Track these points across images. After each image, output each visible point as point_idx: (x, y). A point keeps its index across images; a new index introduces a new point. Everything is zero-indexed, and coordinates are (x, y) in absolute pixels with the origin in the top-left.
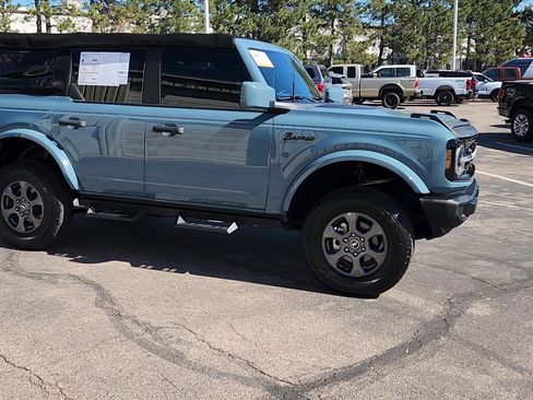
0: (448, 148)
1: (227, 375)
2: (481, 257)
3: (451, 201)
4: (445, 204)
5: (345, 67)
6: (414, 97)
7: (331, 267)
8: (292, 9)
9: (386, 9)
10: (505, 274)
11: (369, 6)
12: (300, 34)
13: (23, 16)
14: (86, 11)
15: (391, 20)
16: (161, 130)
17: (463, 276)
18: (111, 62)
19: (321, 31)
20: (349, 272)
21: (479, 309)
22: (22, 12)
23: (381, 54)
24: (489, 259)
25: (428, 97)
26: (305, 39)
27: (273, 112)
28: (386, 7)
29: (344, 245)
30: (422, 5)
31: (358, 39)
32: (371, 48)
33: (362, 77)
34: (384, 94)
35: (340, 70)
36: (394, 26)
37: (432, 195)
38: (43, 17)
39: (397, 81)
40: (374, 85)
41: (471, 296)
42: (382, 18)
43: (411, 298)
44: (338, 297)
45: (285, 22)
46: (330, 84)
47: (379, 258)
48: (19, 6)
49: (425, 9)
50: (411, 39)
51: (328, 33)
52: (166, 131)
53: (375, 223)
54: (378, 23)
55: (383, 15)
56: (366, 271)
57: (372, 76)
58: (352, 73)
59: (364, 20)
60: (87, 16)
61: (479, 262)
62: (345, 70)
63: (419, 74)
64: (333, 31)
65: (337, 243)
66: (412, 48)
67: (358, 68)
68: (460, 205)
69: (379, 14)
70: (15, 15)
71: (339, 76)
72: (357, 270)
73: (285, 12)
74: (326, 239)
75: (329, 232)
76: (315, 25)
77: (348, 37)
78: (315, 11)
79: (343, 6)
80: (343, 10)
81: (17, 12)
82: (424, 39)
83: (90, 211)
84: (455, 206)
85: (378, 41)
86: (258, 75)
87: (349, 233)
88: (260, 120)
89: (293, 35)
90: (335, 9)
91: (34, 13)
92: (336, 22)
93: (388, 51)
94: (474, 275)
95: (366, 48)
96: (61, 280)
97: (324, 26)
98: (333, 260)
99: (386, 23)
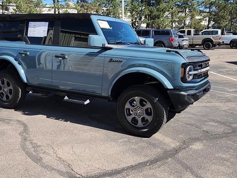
0: (182, 67)
1: (55, 170)
2: (213, 121)
3: (182, 93)
4: (180, 94)
5: (186, 30)
6: (219, 44)
7: (128, 122)
8: (167, 4)
9: (211, 4)
10: (221, 129)
11: (203, 2)
12: (170, 15)
13: (48, 9)
14: (74, 7)
15: (214, 8)
16: (58, 57)
17: (199, 130)
18: (41, 26)
19: (180, 14)
20: (137, 125)
21: (197, 146)
22: (47, 7)
23: (208, 25)
24: (217, 122)
25: (226, 44)
26: (172, 18)
27: (104, 49)
28: (211, 3)
29: (134, 112)
30: (230, 1)
31: (198, 17)
32: (203, 22)
33: (194, 35)
34: (204, 42)
35: (184, 32)
36: (215, 12)
37: (174, 89)
38: (57, 9)
39: (211, 37)
40: (199, 39)
41: (197, 139)
42: (210, 8)
43: (166, 139)
44: (130, 136)
45: (162, 10)
46: (178, 38)
47: (150, 118)
48: (46, 4)
49: (231, 3)
50: (223, 17)
51: (183, 15)
52: (60, 57)
53: (148, 102)
54: (208, 10)
55: (210, 7)
56: (144, 125)
57: (199, 35)
58: (189, 33)
59: (201, 9)
60: (74, 8)
61: (211, 123)
62: (186, 32)
63: (222, 33)
64: (186, 14)
65: (132, 111)
66: (224, 21)
67: (192, 30)
68: (188, 95)
69: (208, 6)
70: (45, 9)
71: (183, 34)
72: (140, 124)
73: (163, 5)
74: (127, 109)
75: (128, 106)
76: (177, 11)
77: (192, 17)
78: (178, 5)
79: (191, 2)
80: (190, 4)
81: (45, 7)
82: (229, 17)
83: (30, 92)
84: (185, 95)
85: (207, 19)
86: (100, 32)
87: (136, 107)
88: (99, 52)
89: (167, 16)
90: (187, 4)
91: (53, 8)
92: (187, 10)
93: (212, 23)
94: (205, 129)
95: (201, 22)
96: (12, 122)
97: (182, 11)
98: (129, 118)
99: (211, 10)
